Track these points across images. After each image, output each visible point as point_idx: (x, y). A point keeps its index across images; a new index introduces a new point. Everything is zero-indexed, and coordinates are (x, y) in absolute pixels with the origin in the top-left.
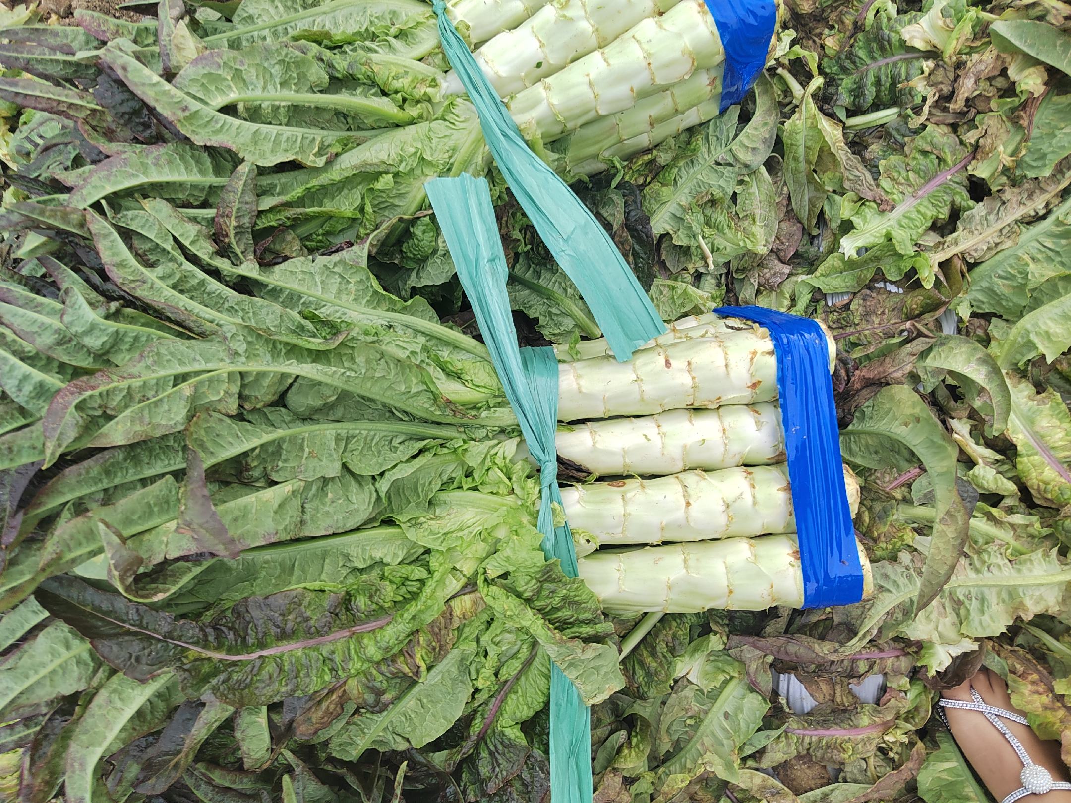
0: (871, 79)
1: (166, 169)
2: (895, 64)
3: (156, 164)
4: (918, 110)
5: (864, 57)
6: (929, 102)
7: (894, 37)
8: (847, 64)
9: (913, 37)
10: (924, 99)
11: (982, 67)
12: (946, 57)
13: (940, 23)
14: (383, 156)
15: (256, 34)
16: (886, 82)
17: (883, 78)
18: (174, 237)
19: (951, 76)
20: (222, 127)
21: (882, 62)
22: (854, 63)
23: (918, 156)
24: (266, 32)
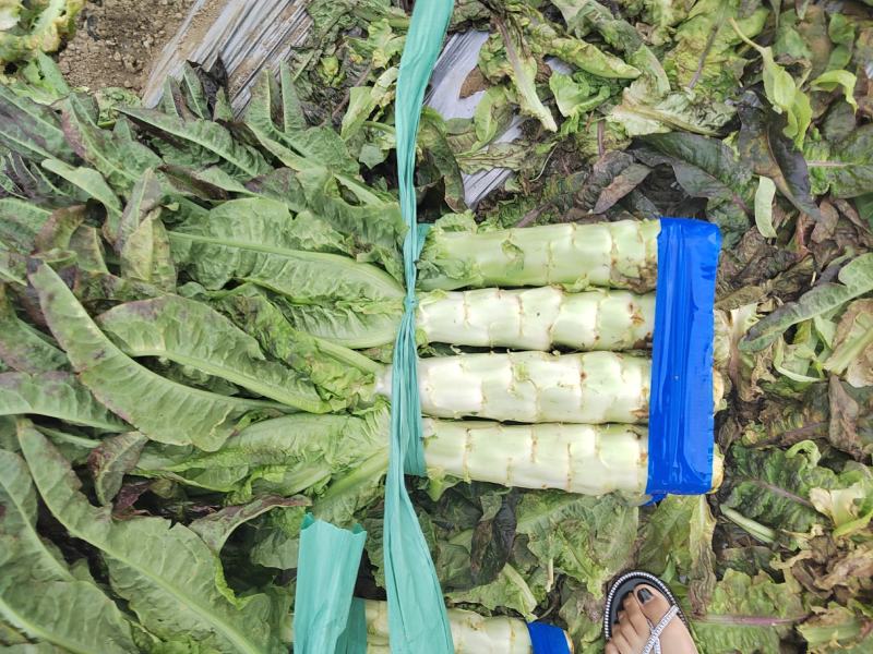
0: (765, 501)
1: (57, 402)
2: (791, 503)
3: (48, 394)
4: (785, 556)
5: (770, 477)
6: (799, 557)
7: (804, 486)
8: (753, 466)
9: (818, 500)
10: (798, 550)
11: (859, 563)
12: (836, 535)
13: (847, 507)
14: (286, 444)
15: (224, 248)
16: (776, 512)
17: (775, 506)
18: (34, 483)
19: (831, 551)
20: (133, 378)
21: (781, 492)
22: (760, 474)
23: (760, 594)
24: (235, 250)
